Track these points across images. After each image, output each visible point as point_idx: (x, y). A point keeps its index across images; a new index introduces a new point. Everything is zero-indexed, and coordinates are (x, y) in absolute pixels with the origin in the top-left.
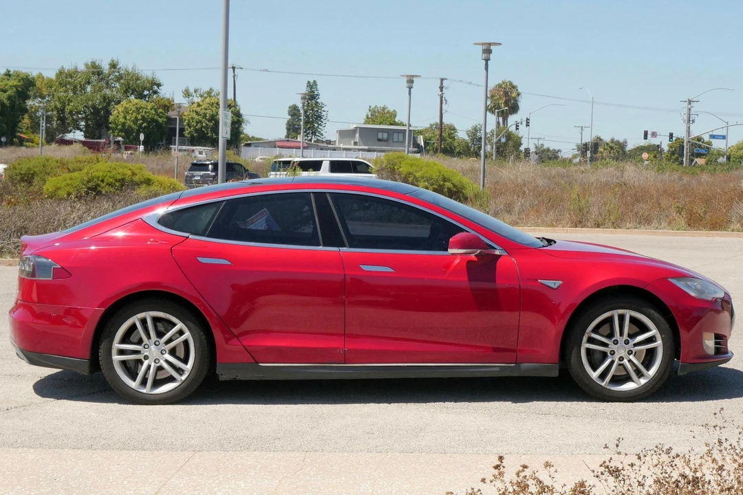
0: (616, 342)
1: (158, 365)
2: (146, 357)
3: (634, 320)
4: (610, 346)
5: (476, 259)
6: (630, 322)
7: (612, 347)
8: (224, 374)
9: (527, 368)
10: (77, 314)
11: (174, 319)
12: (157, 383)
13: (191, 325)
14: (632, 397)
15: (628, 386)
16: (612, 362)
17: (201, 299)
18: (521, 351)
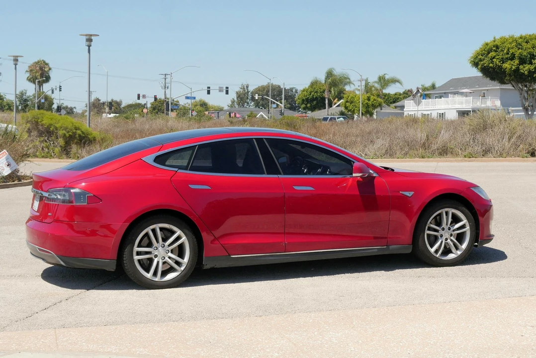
0: (443, 229)
1: (164, 261)
2: (156, 256)
3: (454, 215)
5: (361, 179)
6: (452, 217)
7: (441, 232)
8: (208, 264)
9: (394, 248)
11: (175, 228)
12: (164, 273)
13: (187, 231)
14: (450, 264)
15: (451, 256)
16: (442, 242)
17: (194, 213)
18: (390, 238)
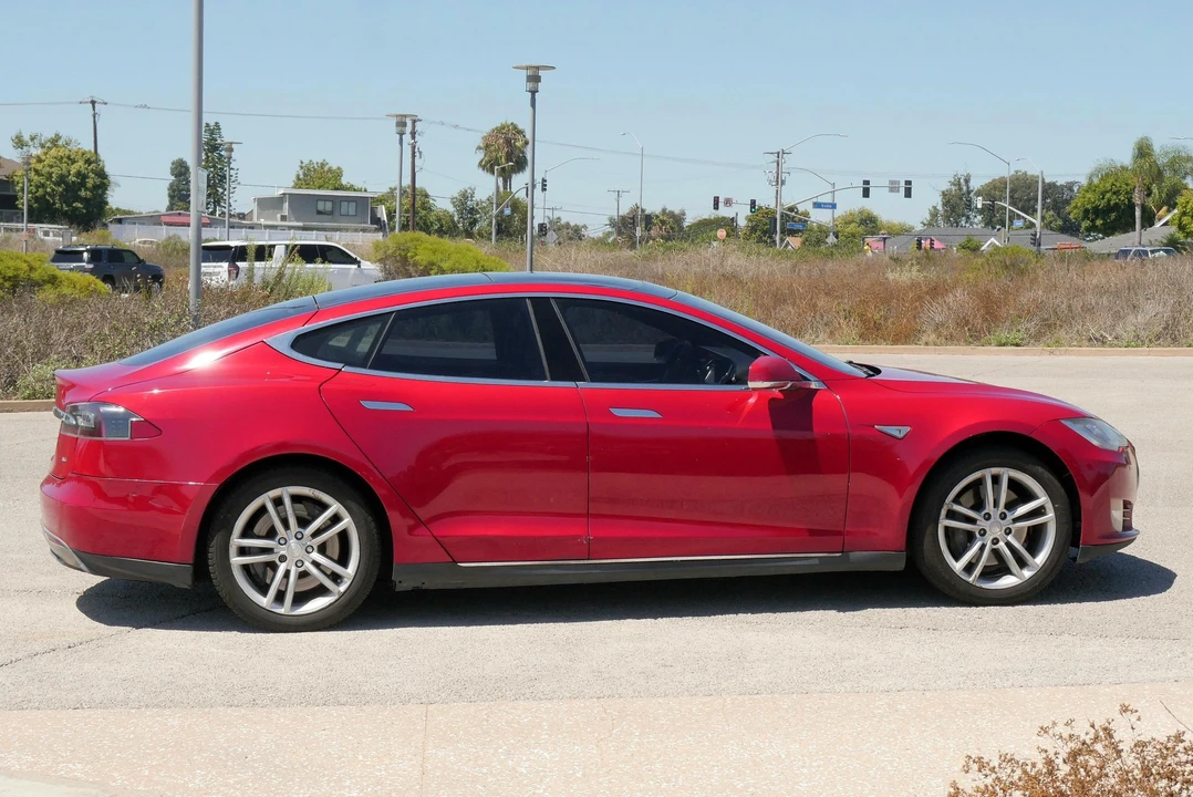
0: (988, 517)
1: (301, 569)
2: (283, 559)
3: (1013, 484)
4: (978, 522)
5: (781, 396)
6: (1009, 487)
7: (982, 523)
8: (404, 580)
9: (860, 558)
10: (174, 492)
11: (326, 498)
12: (301, 598)
13: (354, 506)
14: (1007, 599)
15: (1007, 582)
16: (982, 548)
17: (370, 465)
18: (849, 533)
